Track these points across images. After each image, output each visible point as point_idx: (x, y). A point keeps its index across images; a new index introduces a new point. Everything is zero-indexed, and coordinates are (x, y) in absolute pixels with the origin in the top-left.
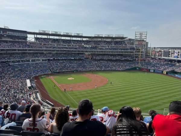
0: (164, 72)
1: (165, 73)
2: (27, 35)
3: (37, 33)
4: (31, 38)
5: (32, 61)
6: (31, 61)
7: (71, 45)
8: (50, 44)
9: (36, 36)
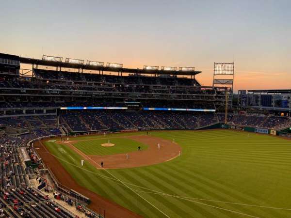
0: (271, 131)
1: (275, 134)
2: (18, 64)
3: (39, 60)
4: (26, 70)
5: (27, 112)
6: (24, 112)
7: (100, 84)
8: (63, 82)
9: (35, 66)
